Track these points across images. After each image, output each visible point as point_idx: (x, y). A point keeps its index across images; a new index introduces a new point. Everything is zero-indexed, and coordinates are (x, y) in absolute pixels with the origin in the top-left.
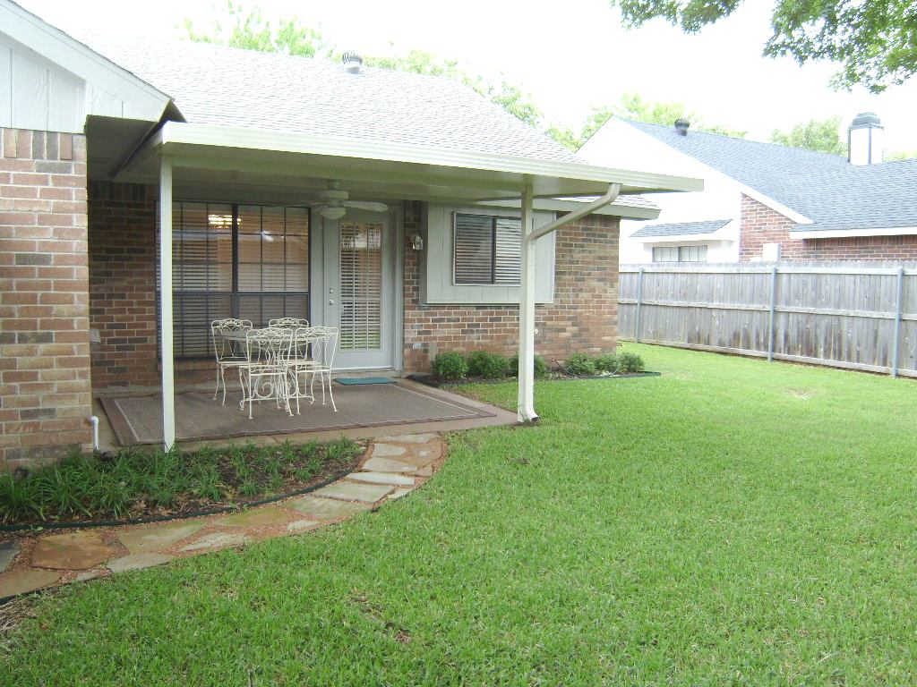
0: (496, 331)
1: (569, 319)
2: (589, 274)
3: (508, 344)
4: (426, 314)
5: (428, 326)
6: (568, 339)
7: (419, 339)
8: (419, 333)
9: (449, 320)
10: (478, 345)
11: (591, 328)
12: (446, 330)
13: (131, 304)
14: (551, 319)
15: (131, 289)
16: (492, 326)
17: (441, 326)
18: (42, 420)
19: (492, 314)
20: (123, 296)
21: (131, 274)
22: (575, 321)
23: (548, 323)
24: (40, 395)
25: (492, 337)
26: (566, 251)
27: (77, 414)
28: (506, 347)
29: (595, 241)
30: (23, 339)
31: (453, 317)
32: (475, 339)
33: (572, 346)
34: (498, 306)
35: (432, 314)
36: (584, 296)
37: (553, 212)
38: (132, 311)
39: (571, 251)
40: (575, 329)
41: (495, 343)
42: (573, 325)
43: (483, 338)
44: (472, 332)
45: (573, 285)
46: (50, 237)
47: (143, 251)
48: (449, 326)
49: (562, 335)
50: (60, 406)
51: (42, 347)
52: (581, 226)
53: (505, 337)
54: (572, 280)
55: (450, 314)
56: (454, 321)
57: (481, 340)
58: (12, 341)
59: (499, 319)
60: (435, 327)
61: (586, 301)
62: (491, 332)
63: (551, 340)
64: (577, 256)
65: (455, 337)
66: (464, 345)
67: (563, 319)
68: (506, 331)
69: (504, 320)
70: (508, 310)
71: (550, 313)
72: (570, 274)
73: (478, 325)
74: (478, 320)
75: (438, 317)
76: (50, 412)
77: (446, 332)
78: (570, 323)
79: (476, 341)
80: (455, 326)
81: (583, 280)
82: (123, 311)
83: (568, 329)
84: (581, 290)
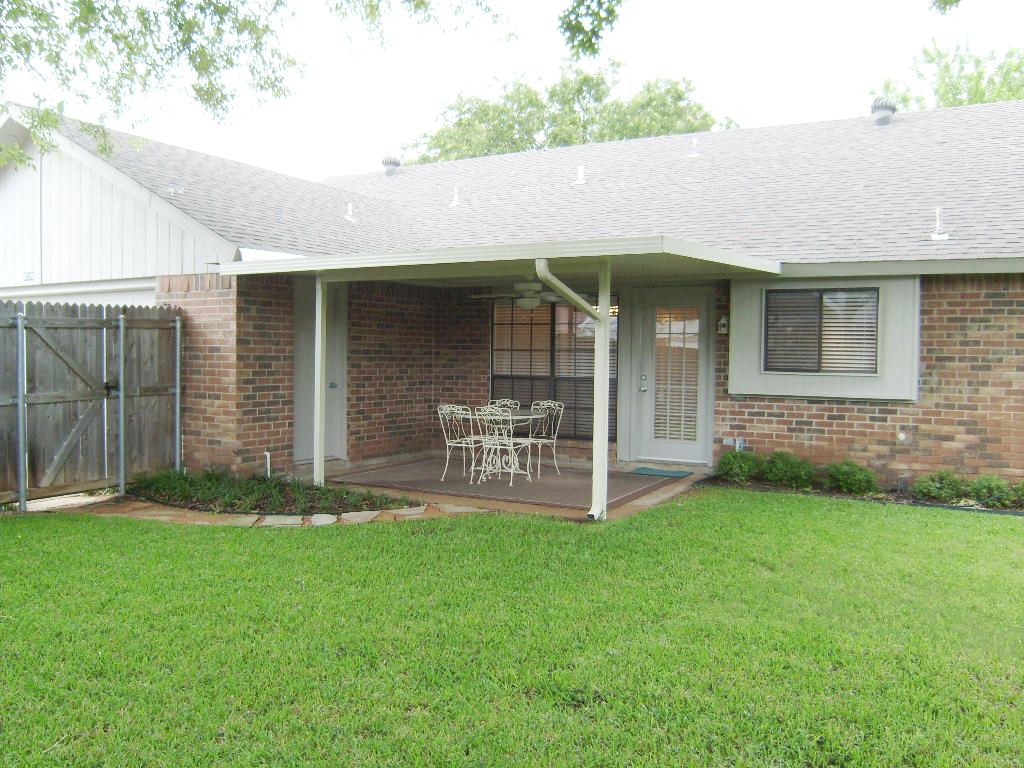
0: (837, 432)
1: (960, 423)
2: (1000, 360)
3: (856, 450)
4: (740, 406)
5: (744, 420)
6: (959, 452)
7: (732, 434)
8: (732, 427)
9: (770, 415)
10: (811, 447)
11: (1003, 439)
12: (766, 426)
13: (471, 384)
14: (928, 422)
15: (471, 372)
16: (831, 425)
17: (760, 421)
18: (216, 446)
19: (831, 410)
20: (466, 378)
21: (471, 361)
22: (971, 427)
23: (923, 427)
24: (216, 431)
25: (831, 439)
26: (956, 328)
27: (230, 446)
28: (852, 453)
29: (1011, 312)
30: (210, 396)
31: (775, 410)
32: (806, 439)
33: (966, 461)
34: (841, 401)
35: (747, 407)
36: (987, 392)
37: (914, 277)
38: (472, 390)
39: (963, 328)
40: (972, 438)
41: (836, 446)
42: (968, 432)
43: (818, 439)
44: (802, 431)
45: (968, 375)
46: (220, 336)
47: (479, 341)
48: (771, 422)
49: (946, 445)
50: (224, 440)
51: (217, 402)
52: (984, 292)
53: (852, 441)
54: (966, 368)
55: (771, 407)
56: (776, 416)
57: (814, 442)
58: (205, 398)
59: (842, 418)
60: (752, 421)
61: (994, 399)
62: (830, 432)
63: (926, 450)
64: (975, 333)
65: (778, 436)
66: (790, 445)
67: (951, 423)
68: (851, 433)
69: (849, 419)
70: (856, 407)
71: (925, 413)
72: (961, 360)
73: (810, 423)
74: (810, 416)
75: (756, 410)
76: (219, 442)
77: (766, 429)
78: (962, 428)
79: (807, 443)
80: (778, 423)
81: (988, 368)
82: (464, 390)
83: (958, 436)
84: (985, 384)
